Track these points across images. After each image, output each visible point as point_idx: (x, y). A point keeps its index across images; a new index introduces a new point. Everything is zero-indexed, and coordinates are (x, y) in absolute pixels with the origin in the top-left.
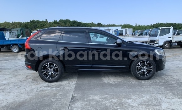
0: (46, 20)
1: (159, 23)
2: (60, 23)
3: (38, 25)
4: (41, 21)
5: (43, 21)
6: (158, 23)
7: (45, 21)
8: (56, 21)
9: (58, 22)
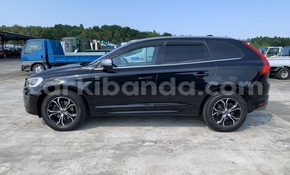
0: (81, 25)
1: (261, 37)
2: (104, 30)
3: (68, 33)
4: (72, 26)
5: (75, 27)
6: (259, 37)
7: (78, 26)
8: (98, 27)
9: (100, 28)
